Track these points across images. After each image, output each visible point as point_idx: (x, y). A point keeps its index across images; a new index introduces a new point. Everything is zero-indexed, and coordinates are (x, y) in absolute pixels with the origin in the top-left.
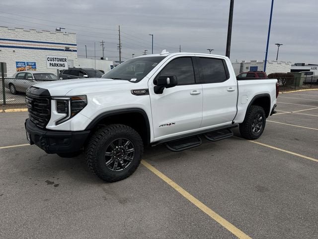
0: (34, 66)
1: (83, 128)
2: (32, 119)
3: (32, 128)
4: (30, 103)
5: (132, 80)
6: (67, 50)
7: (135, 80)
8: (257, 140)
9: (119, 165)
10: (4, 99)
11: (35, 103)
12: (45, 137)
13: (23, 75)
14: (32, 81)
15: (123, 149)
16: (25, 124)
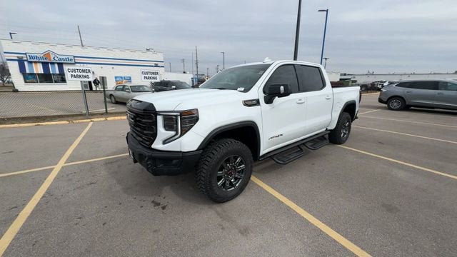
0: (129, 80)
1: (195, 148)
2: (135, 135)
3: (134, 145)
4: (132, 119)
5: (239, 89)
6: (156, 66)
7: (243, 89)
8: (345, 144)
9: (231, 183)
10: (106, 108)
11: (138, 119)
12: (151, 158)
13: (121, 87)
14: (129, 92)
15: (234, 167)
16: (127, 138)
